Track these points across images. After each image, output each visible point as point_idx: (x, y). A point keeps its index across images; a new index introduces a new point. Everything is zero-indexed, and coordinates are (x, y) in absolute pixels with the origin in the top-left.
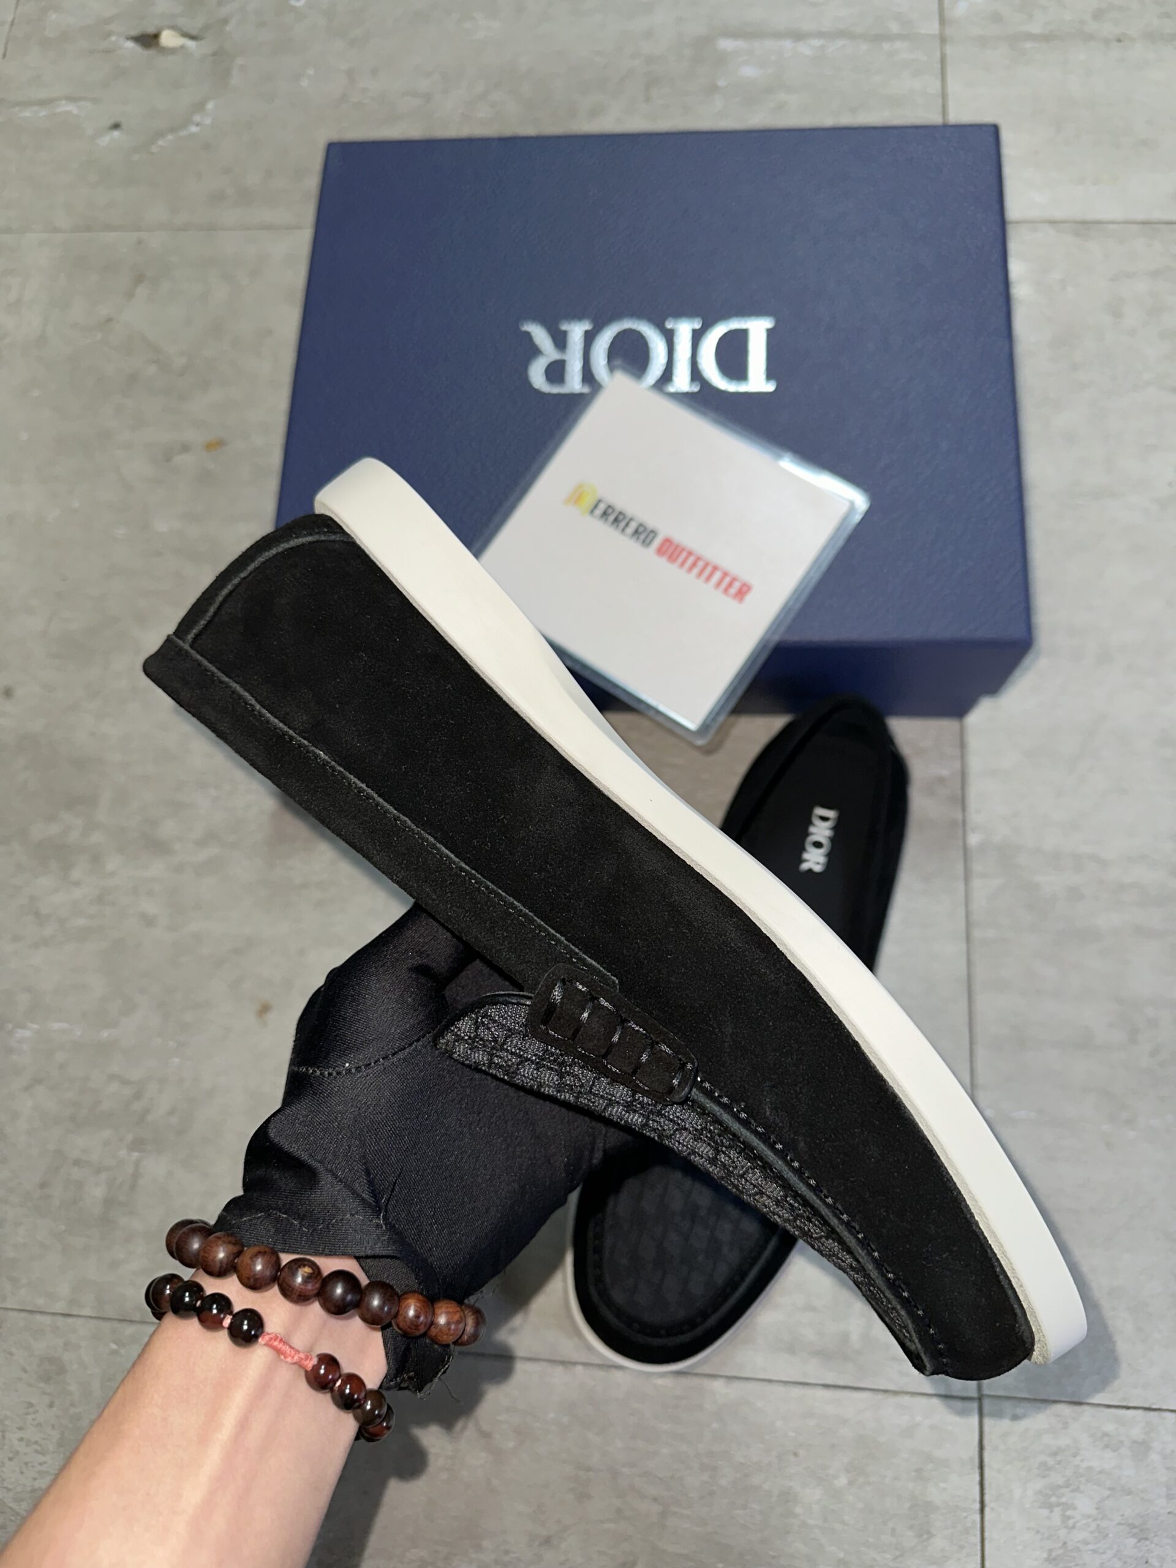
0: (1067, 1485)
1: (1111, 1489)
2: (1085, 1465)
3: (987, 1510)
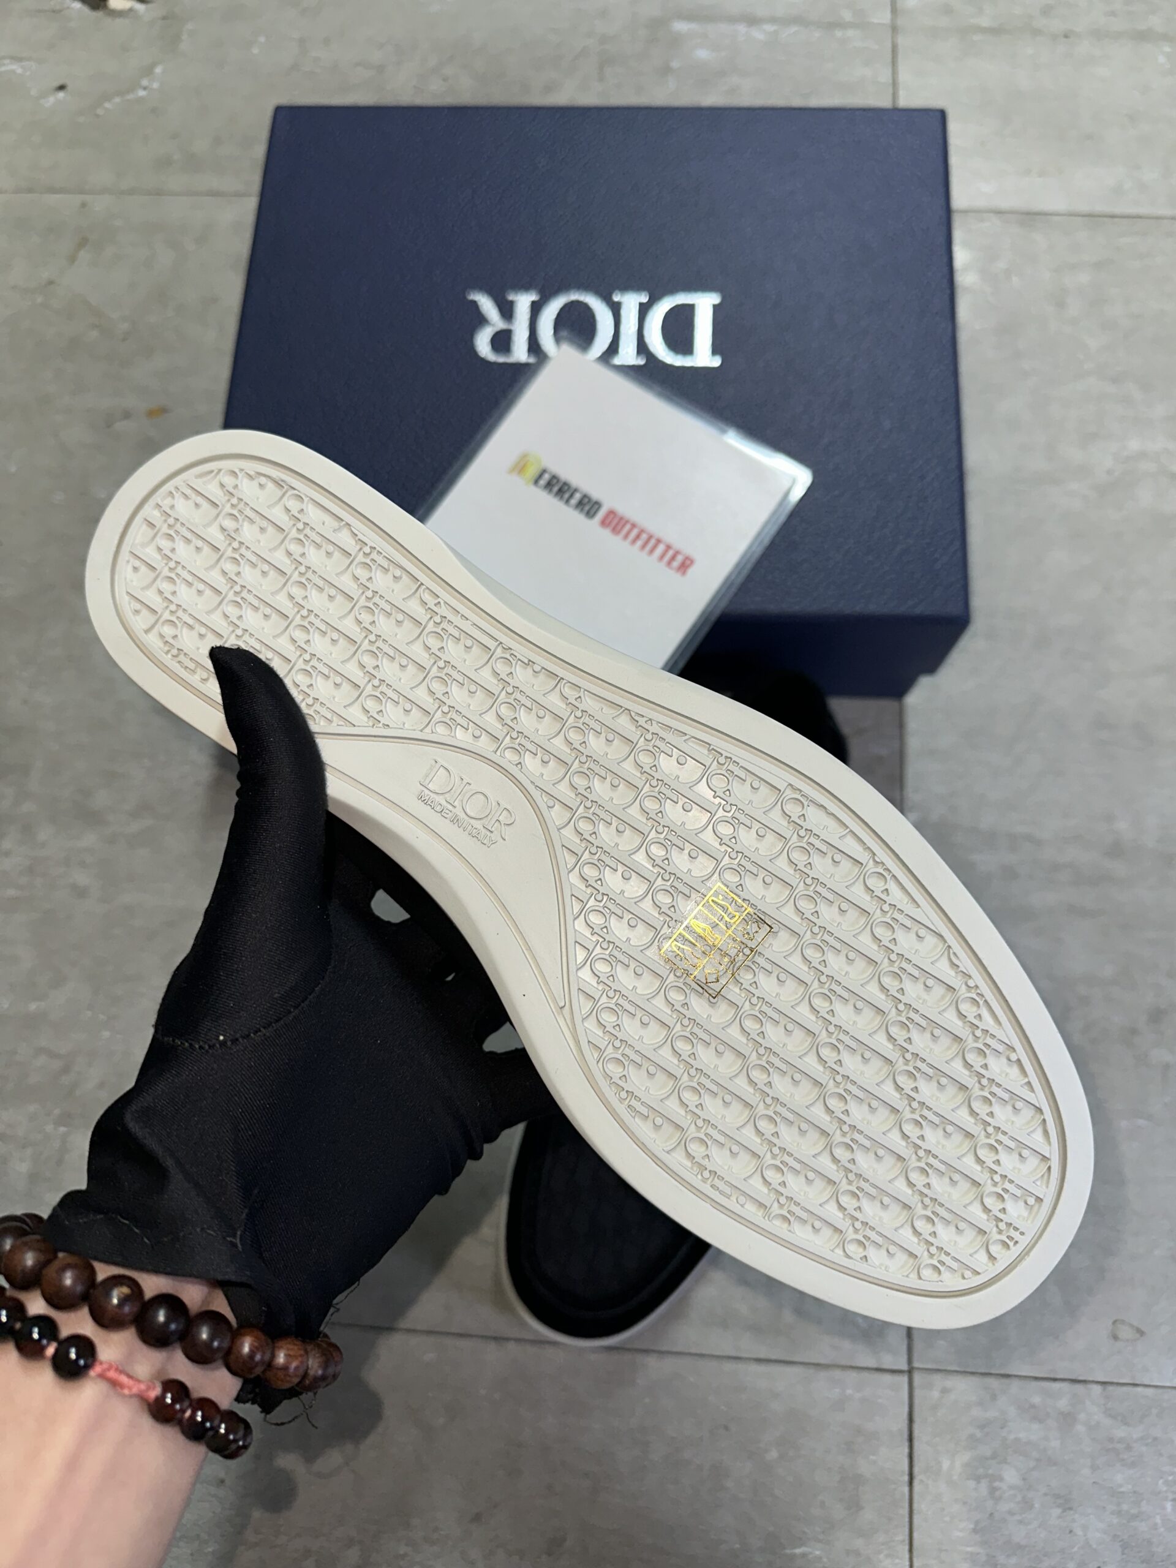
0: (994, 1456)
1: (1038, 1460)
2: (1012, 1437)
3: (916, 1483)
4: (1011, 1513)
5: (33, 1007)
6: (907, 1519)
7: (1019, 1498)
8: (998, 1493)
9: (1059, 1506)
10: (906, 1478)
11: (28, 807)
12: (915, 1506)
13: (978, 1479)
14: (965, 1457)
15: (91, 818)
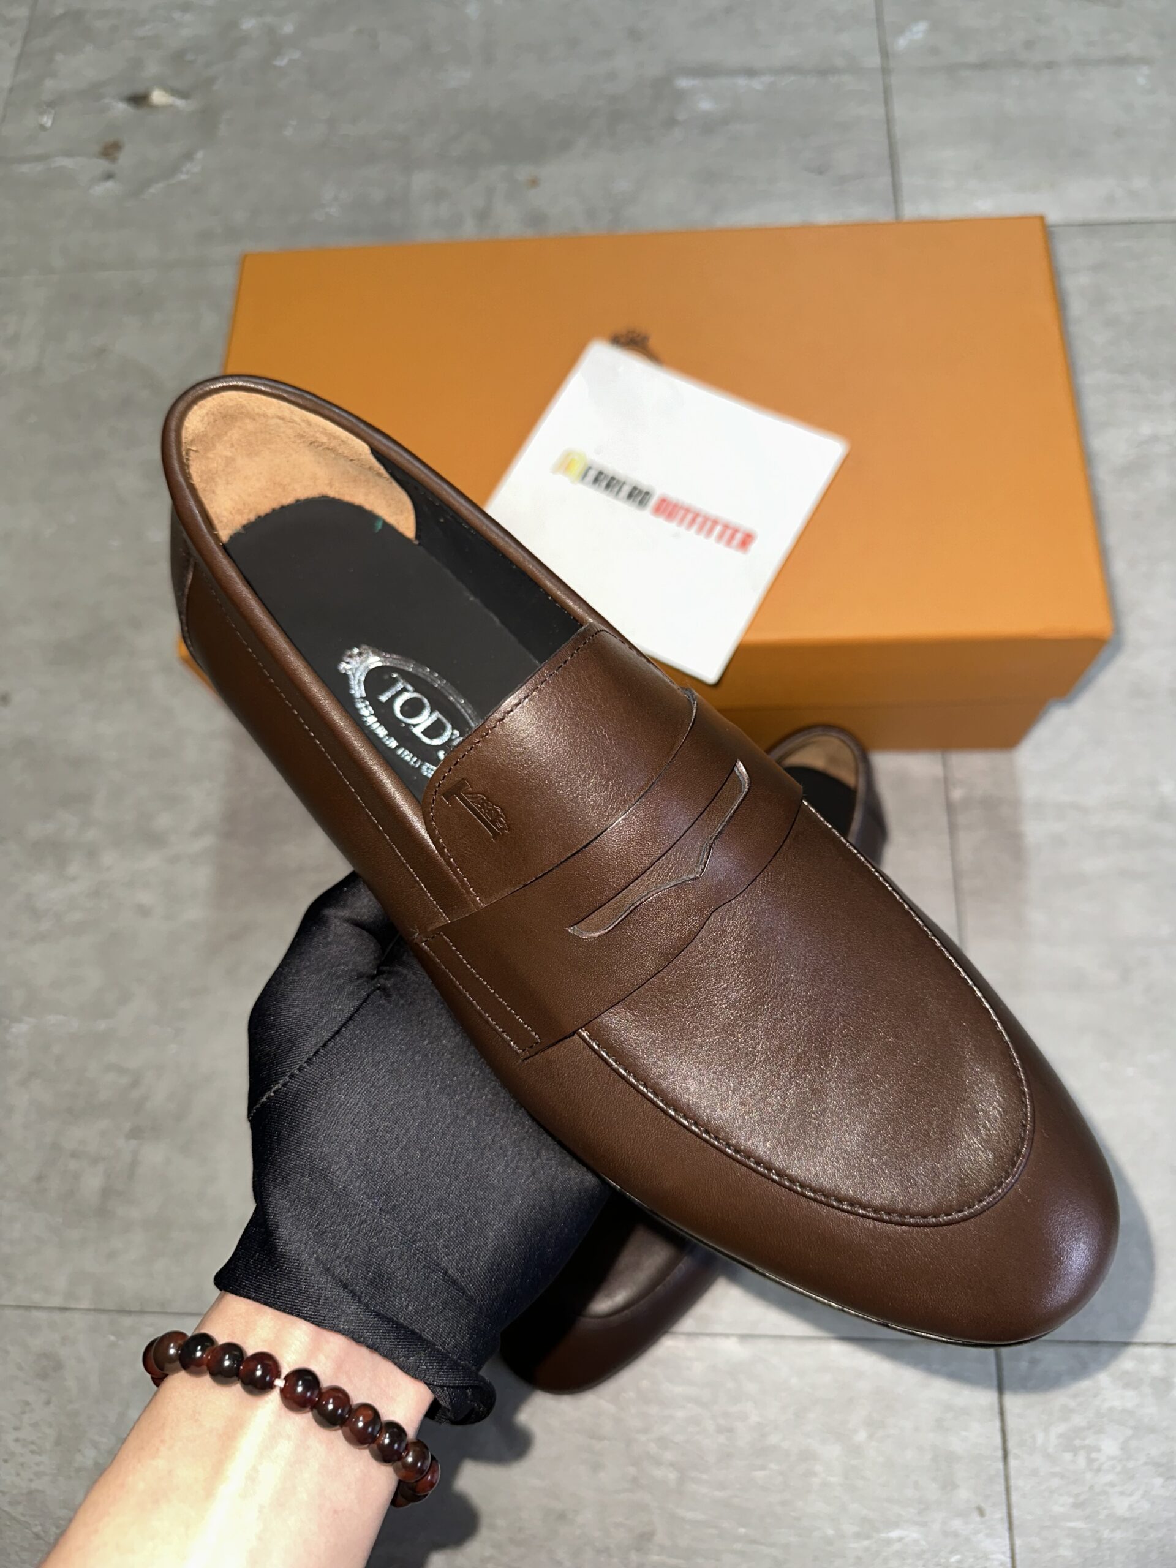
0: (1090, 1427)
1: (1135, 1428)
3: (1011, 1457)
4: (1112, 1485)
5: (102, 1025)
6: (1004, 1497)
7: (1119, 1468)
8: (1096, 1465)
9: (1161, 1475)
10: (1000, 1453)
11: (91, 834)
12: (1012, 1482)
13: (1075, 1451)
14: (1061, 1428)
15: (154, 840)
